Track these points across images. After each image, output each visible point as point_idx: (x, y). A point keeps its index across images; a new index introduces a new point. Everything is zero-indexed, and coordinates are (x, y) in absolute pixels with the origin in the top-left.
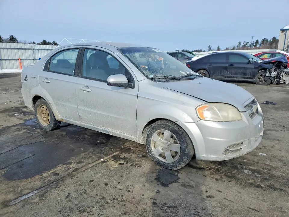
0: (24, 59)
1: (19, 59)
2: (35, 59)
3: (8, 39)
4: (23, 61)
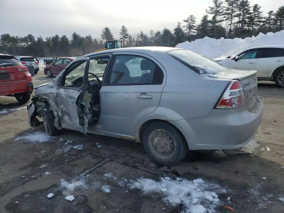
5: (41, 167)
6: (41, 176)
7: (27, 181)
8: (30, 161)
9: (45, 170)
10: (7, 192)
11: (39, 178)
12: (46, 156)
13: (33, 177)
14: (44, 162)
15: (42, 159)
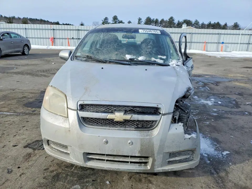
0: (209, 43)
1: (204, 43)
2: (218, 43)
3: (232, 26)
4: (208, 44)
5: (216, 114)
6: (219, 111)
7: (228, 111)
8: (222, 120)
9: (215, 112)
10: (240, 112)
11: (221, 110)
12: (208, 119)
13: (223, 112)
14: (213, 116)
15: (212, 118)
